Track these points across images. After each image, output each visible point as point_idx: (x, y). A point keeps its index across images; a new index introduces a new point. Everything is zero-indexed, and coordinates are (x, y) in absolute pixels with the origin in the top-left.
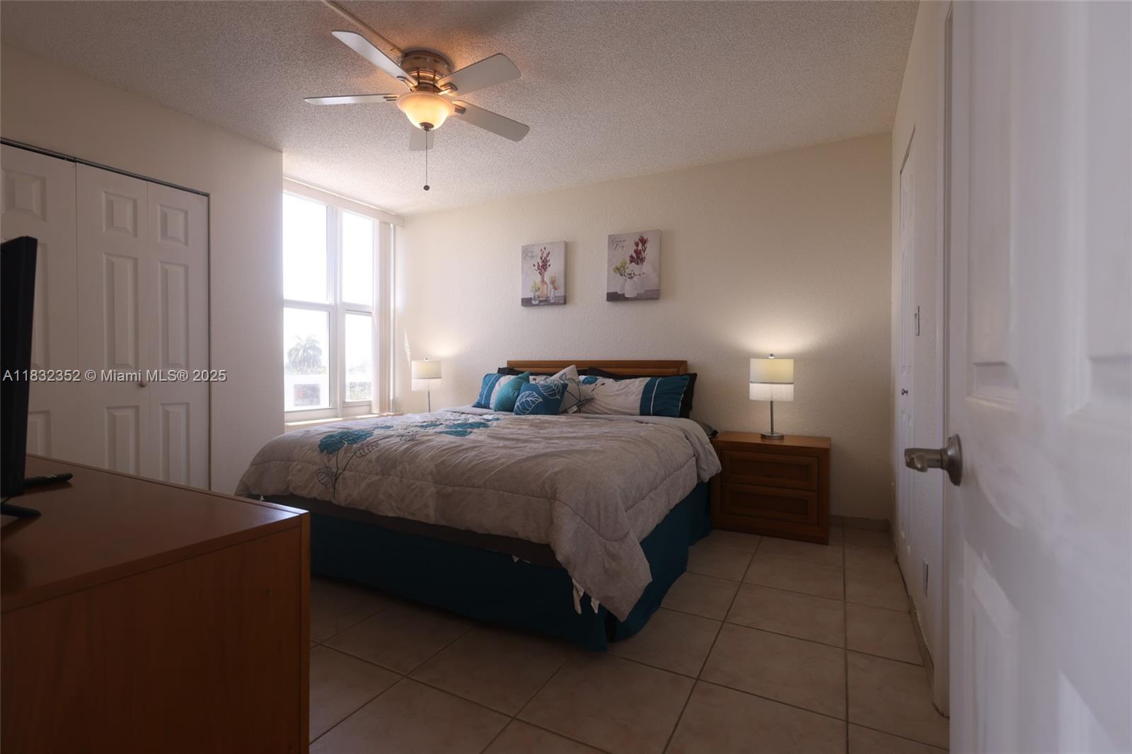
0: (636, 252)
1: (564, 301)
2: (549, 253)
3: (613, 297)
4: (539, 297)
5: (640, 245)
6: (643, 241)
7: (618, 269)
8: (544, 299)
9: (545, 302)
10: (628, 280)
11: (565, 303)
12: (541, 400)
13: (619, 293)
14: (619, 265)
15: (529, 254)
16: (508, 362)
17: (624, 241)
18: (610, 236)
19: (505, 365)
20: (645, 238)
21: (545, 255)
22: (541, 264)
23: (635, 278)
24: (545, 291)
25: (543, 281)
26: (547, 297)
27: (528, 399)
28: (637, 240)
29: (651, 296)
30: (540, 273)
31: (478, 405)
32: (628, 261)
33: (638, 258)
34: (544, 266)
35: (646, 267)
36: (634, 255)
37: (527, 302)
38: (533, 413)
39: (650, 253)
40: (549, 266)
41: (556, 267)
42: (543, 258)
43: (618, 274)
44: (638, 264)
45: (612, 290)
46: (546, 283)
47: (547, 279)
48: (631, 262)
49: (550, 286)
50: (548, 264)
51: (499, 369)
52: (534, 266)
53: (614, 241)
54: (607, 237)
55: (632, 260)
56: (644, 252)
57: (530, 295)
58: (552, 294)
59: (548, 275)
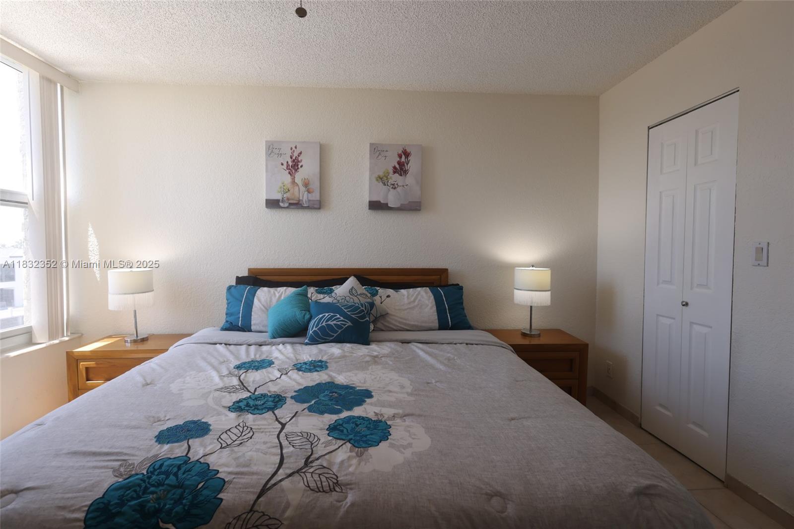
0: (399, 163)
1: (318, 206)
2: (301, 153)
3: (375, 206)
4: (288, 199)
5: (403, 157)
6: (407, 154)
7: (381, 179)
8: (295, 202)
9: (296, 205)
10: (392, 190)
11: (319, 208)
12: (349, 324)
13: (382, 202)
14: (381, 174)
15: (277, 151)
16: (250, 270)
17: (387, 151)
18: (371, 145)
19: (245, 273)
20: (408, 150)
21: (296, 154)
22: (290, 164)
23: (399, 189)
24: (297, 194)
25: (294, 182)
26: (299, 200)
27: (329, 323)
28: (400, 152)
29: (413, 207)
30: (289, 173)
31: (231, 327)
32: (391, 171)
33: (401, 169)
34: (294, 166)
35: (409, 179)
36: (397, 166)
37: (272, 204)
38: (339, 340)
39: (413, 165)
40: (301, 166)
41: (309, 168)
42: (294, 158)
43: (381, 183)
44: (401, 175)
45: (375, 199)
46: (298, 185)
47: (298, 179)
48: (394, 172)
49: (303, 189)
50: (300, 164)
51: (238, 278)
52: (282, 164)
53: (376, 150)
54: (368, 145)
55: (395, 171)
56: (407, 164)
57: (278, 196)
58: (305, 197)
59: (299, 177)
